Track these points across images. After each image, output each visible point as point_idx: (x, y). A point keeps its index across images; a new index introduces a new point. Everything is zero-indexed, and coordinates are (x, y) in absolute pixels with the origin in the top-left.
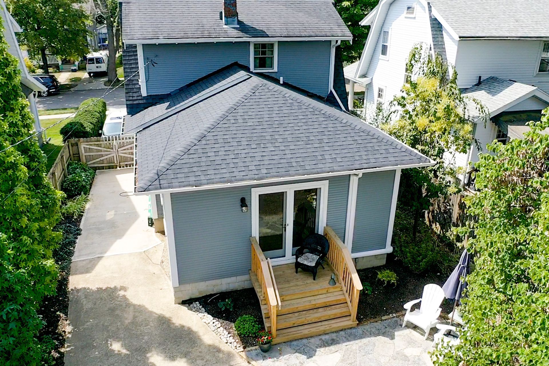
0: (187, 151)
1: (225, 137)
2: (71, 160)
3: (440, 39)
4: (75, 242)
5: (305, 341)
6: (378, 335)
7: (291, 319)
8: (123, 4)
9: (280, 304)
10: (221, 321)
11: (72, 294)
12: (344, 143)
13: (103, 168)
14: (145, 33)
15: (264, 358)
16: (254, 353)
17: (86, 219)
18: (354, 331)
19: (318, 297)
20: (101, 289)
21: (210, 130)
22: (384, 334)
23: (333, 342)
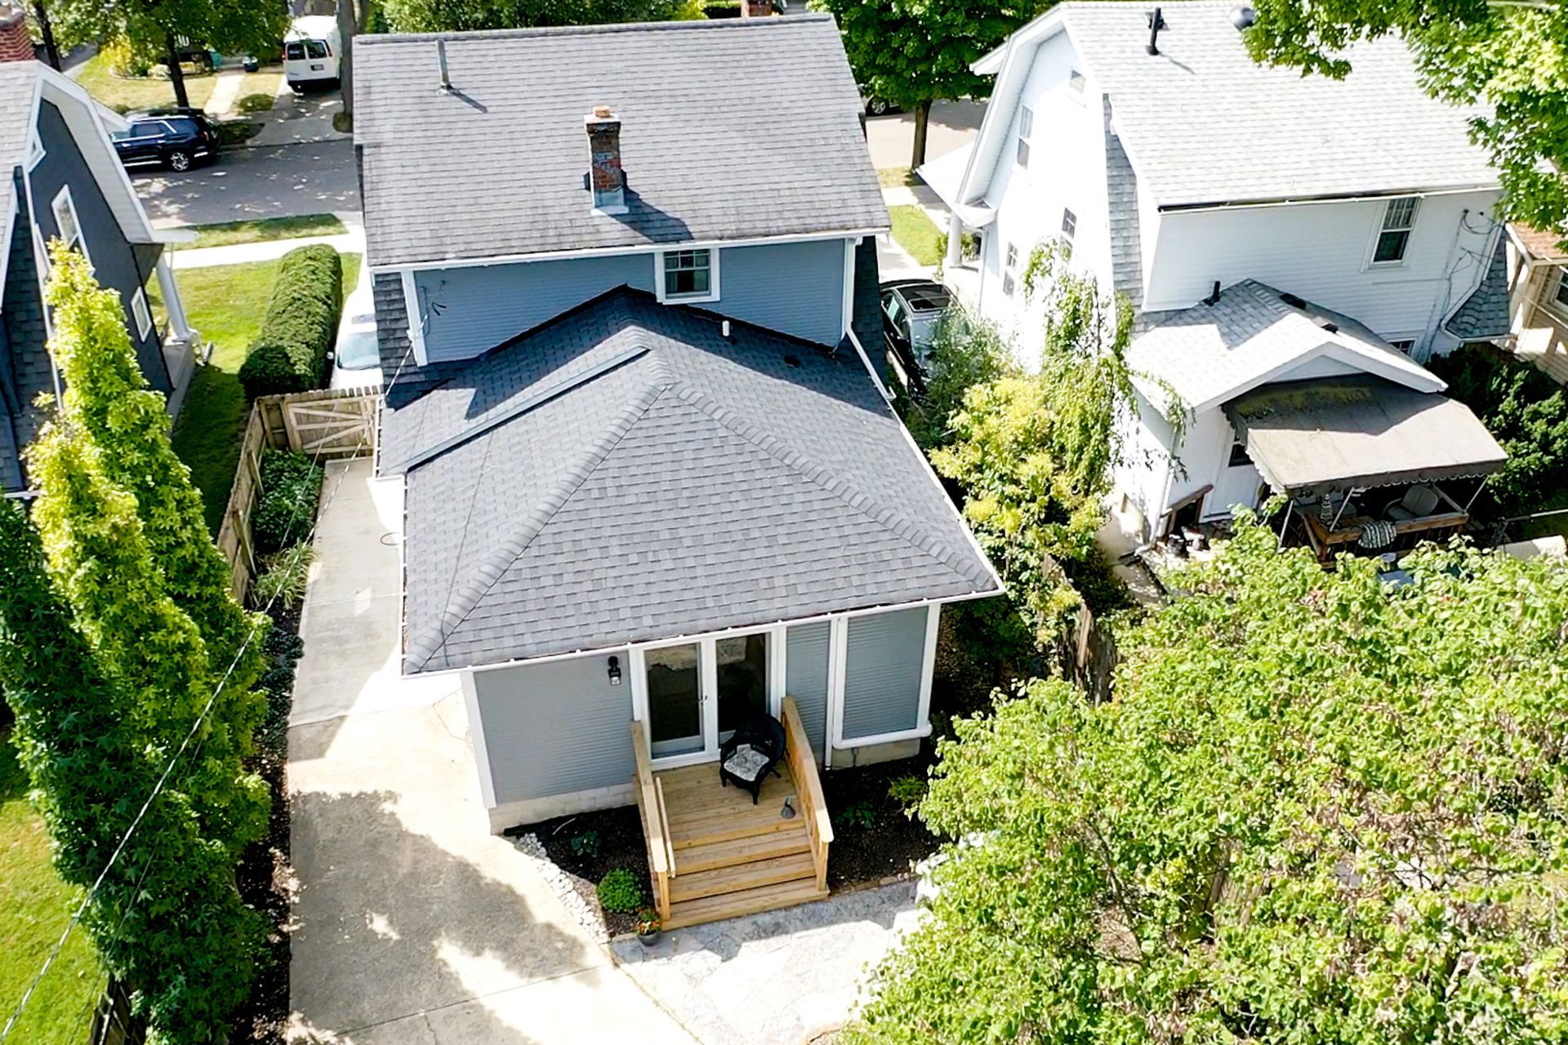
0: (501, 575)
1: (578, 536)
2: (268, 446)
3: (1128, 188)
4: (291, 677)
5: (724, 925)
6: (865, 917)
7: (702, 884)
8: (366, 151)
9: (673, 868)
10: (575, 877)
11: (295, 805)
12: (820, 545)
13: (340, 456)
14: (415, 243)
15: (645, 957)
16: (628, 946)
17: (311, 614)
18: (820, 906)
19: (758, 840)
20: (349, 795)
21: (548, 518)
22: (875, 917)
23: (777, 929)
